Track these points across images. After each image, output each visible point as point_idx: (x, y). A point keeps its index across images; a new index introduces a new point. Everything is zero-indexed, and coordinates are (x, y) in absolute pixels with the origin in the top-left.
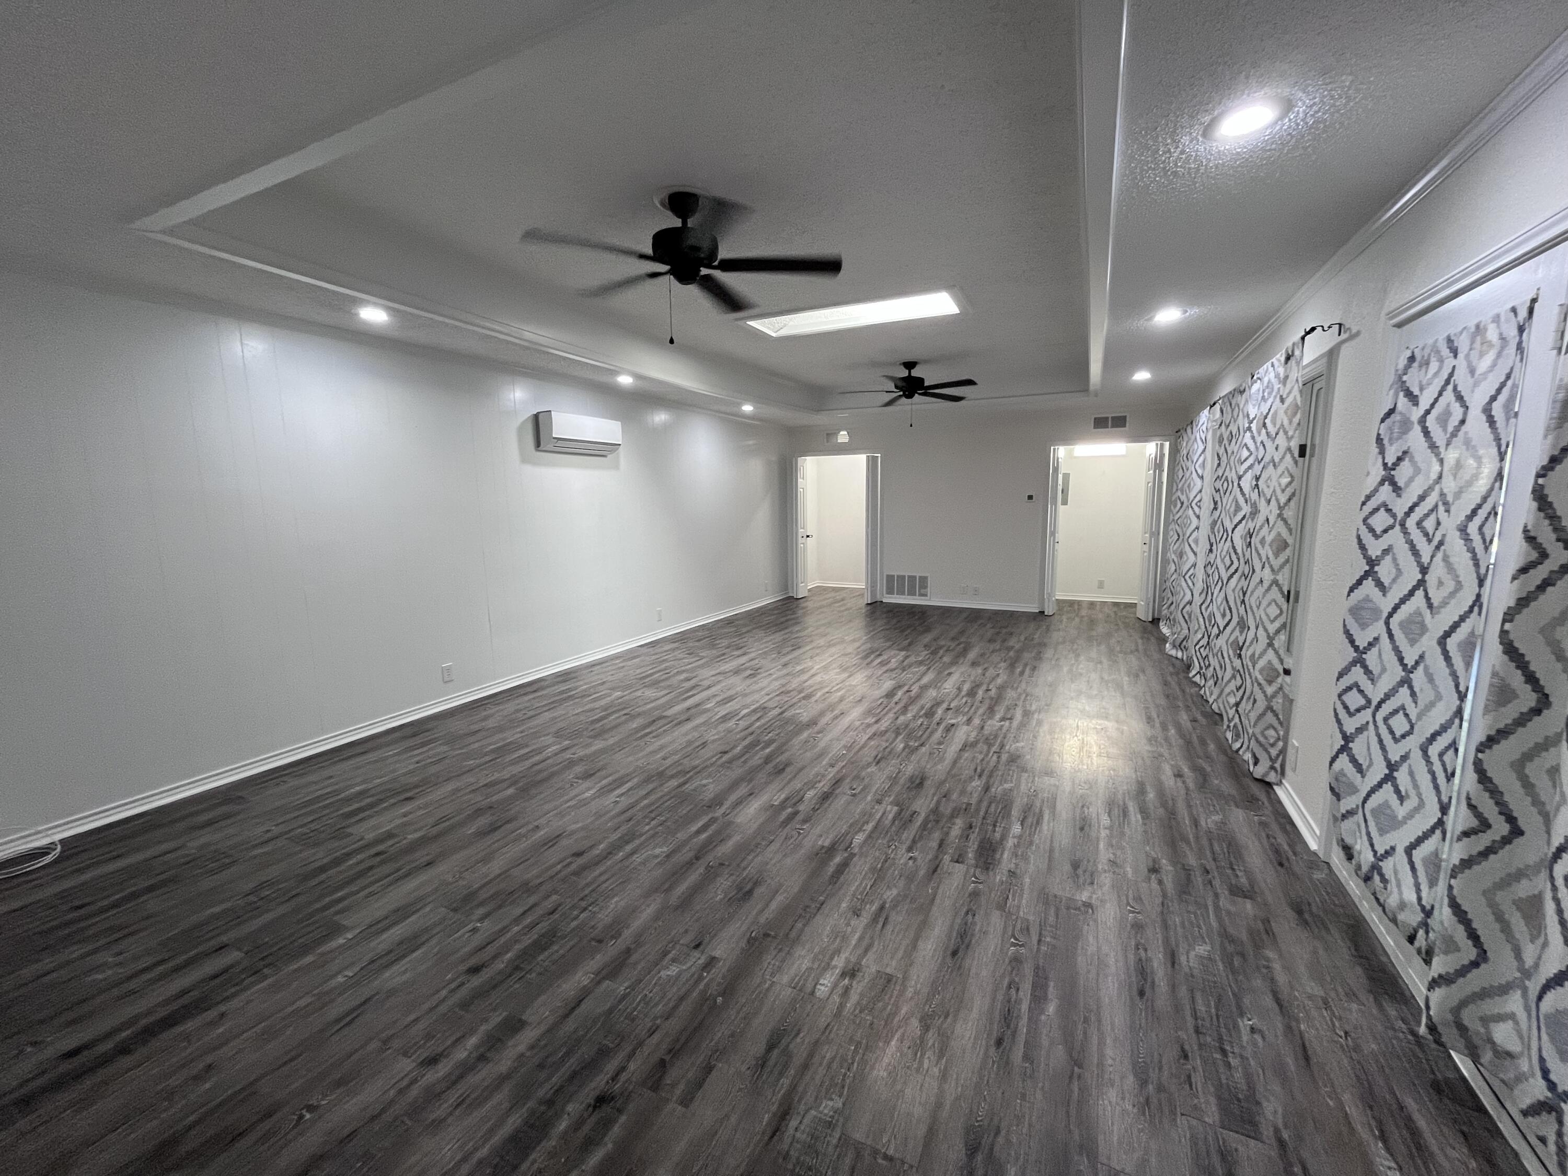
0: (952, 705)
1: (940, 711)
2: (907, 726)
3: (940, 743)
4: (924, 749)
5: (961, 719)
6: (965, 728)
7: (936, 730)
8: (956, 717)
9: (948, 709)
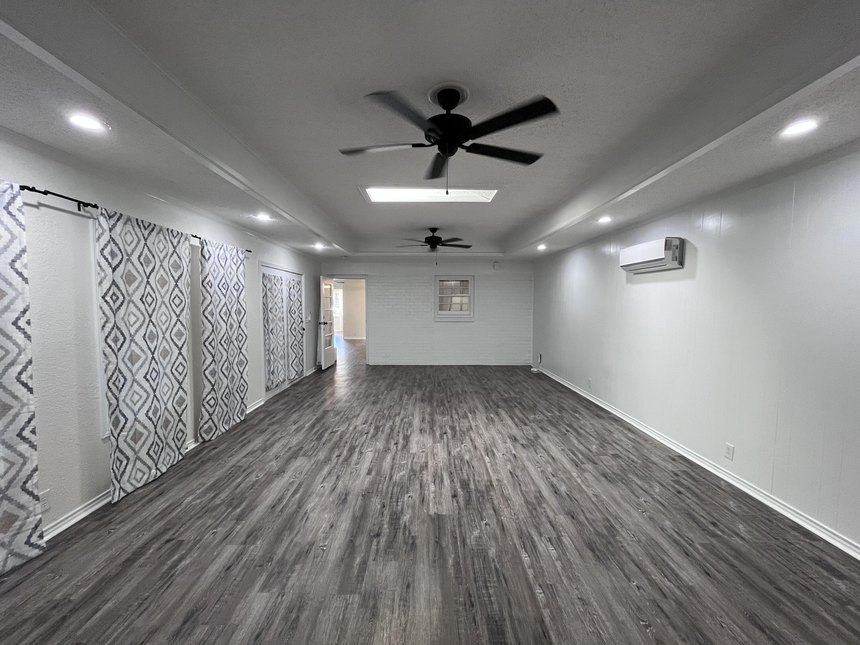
0: (365, 437)
1: (372, 431)
2: (387, 420)
3: (369, 415)
4: (376, 412)
5: (359, 428)
6: (357, 424)
7: (372, 420)
8: (362, 428)
9: (367, 433)
